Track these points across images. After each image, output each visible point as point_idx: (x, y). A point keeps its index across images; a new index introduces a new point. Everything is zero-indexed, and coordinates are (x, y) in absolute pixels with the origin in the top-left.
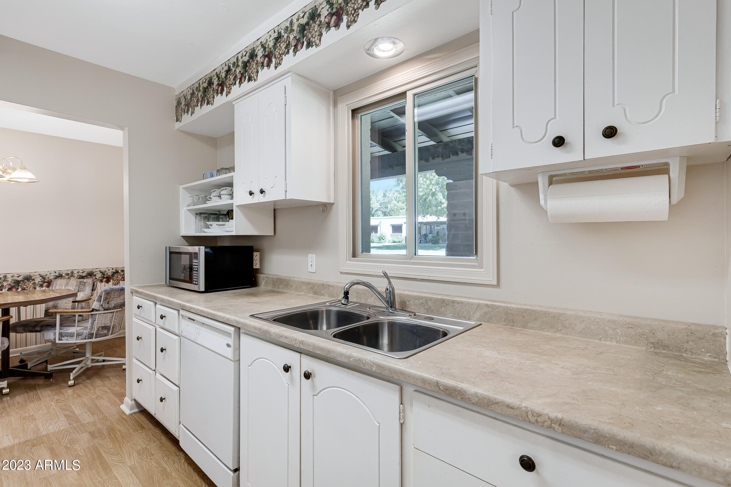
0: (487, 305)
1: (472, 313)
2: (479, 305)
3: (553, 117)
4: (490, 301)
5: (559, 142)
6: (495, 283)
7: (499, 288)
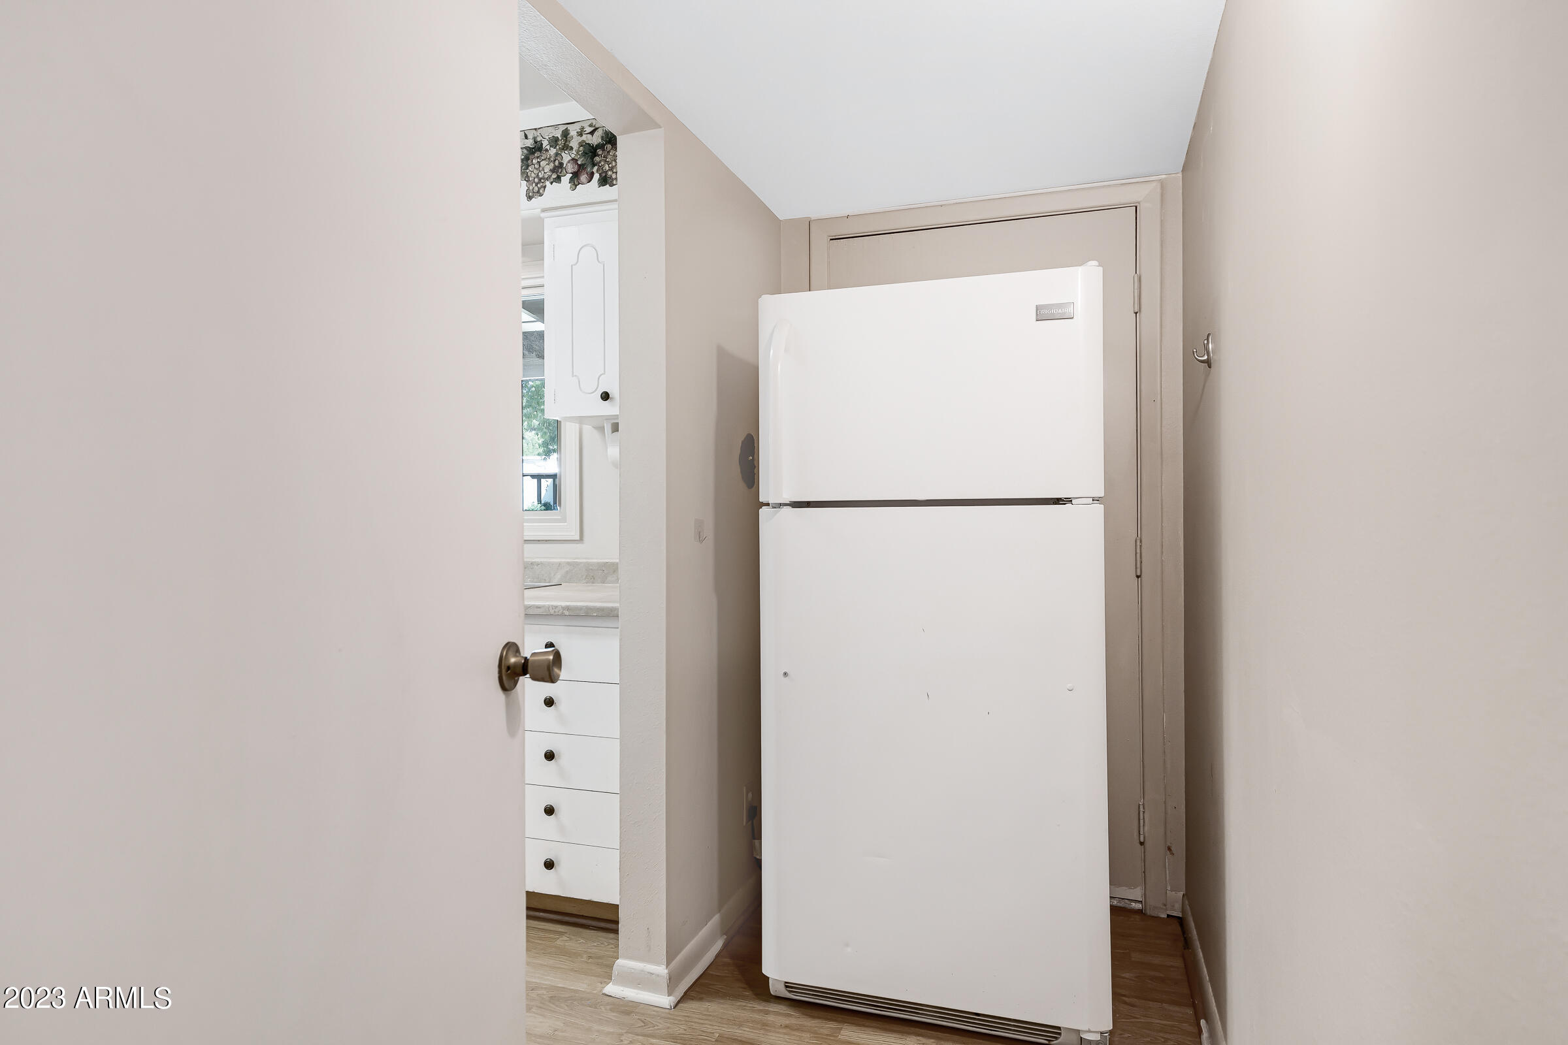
0: (568, 563)
1: (552, 575)
2: (560, 564)
3: (603, 372)
4: (586, 558)
5: (606, 396)
6: (578, 538)
7: (583, 543)
